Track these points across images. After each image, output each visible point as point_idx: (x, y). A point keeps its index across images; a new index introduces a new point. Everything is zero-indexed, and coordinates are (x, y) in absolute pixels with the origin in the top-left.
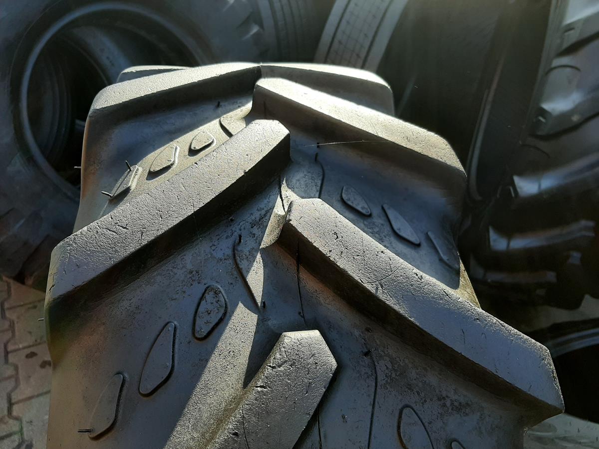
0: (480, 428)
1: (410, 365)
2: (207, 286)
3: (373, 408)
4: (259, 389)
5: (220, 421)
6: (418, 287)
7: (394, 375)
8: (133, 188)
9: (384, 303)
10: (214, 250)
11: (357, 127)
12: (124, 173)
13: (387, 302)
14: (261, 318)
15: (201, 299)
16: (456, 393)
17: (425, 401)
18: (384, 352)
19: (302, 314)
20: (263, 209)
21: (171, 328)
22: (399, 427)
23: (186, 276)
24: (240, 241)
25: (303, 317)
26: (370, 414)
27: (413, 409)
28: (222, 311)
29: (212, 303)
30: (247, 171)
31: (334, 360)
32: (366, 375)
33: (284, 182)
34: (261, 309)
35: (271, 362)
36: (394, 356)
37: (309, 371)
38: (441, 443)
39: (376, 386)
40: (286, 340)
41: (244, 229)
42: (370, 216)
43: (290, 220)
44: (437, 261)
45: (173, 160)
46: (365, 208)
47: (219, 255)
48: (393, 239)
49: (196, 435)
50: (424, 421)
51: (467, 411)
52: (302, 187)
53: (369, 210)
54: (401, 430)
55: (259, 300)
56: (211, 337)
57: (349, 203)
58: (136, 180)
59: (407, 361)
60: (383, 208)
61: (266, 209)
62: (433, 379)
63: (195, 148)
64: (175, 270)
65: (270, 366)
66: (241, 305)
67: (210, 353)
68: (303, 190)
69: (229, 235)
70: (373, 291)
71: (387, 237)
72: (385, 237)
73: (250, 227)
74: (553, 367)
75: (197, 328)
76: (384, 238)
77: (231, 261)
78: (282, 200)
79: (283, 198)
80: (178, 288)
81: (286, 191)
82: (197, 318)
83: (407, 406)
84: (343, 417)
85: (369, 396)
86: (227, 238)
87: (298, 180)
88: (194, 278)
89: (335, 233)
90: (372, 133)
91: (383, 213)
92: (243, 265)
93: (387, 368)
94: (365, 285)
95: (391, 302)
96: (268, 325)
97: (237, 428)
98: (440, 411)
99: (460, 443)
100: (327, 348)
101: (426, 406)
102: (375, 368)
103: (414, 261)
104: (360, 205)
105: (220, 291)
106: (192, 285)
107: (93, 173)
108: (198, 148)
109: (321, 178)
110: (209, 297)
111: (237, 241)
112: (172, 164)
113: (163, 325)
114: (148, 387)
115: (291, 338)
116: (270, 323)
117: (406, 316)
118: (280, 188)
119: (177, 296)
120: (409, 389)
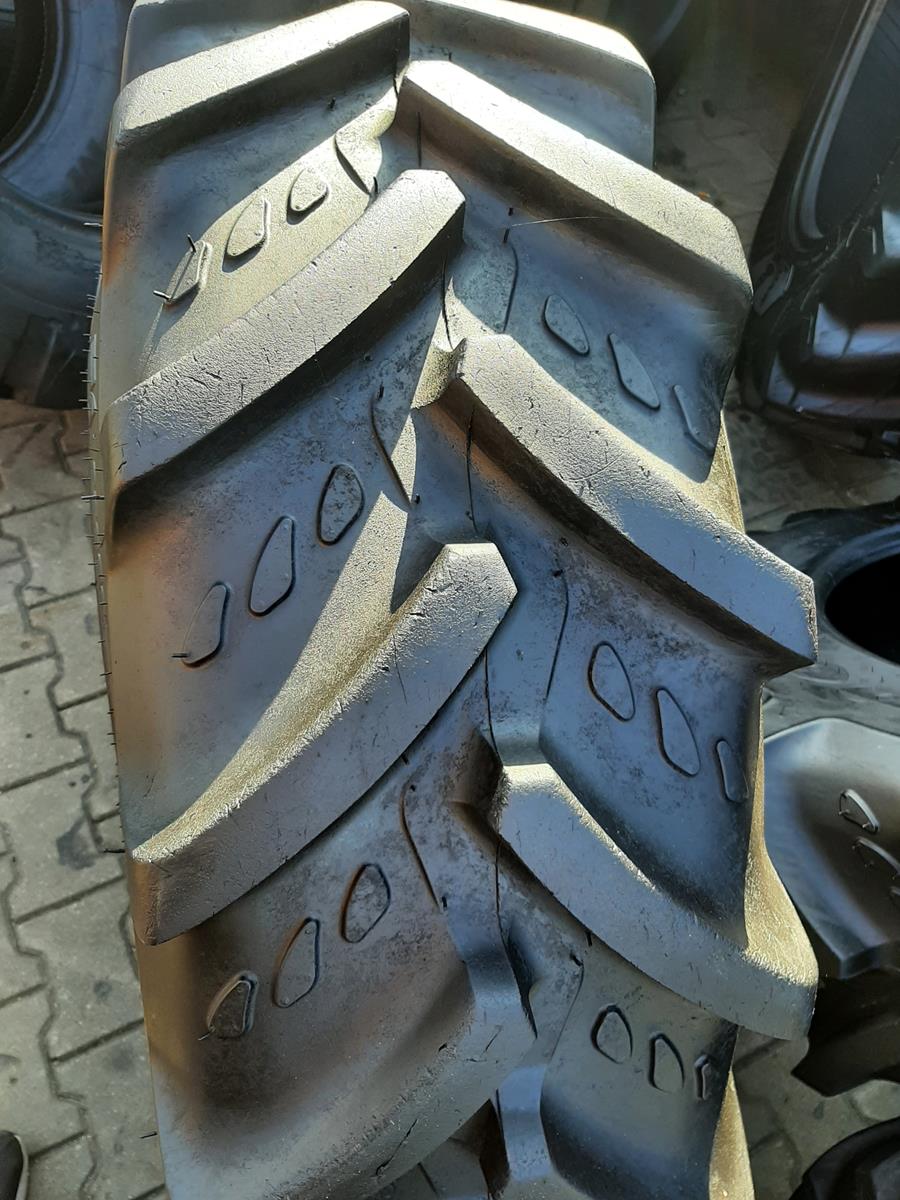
0: (699, 675)
1: (616, 591)
2: (334, 465)
3: (559, 644)
4: (416, 617)
5: (363, 654)
6: (640, 487)
7: (591, 603)
8: (203, 286)
9: (590, 509)
10: (342, 409)
11: (580, 187)
12: (184, 255)
13: (595, 509)
14: (414, 518)
15: (328, 484)
16: (673, 629)
17: (630, 638)
18: (581, 572)
19: (471, 515)
20: (416, 338)
21: (286, 526)
22: (590, 669)
23: (302, 450)
24: (381, 395)
25: (472, 519)
26: (554, 652)
27: (612, 648)
28: (357, 505)
29: (343, 493)
30: (395, 279)
31: (513, 585)
32: (554, 602)
33: (451, 287)
34: (413, 506)
35: (431, 583)
36: (595, 578)
37: (480, 598)
38: (644, 691)
39: (566, 616)
40: (452, 558)
41: (387, 374)
42: (587, 354)
43: (462, 374)
44: (681, 435)
45: (262, 233)
46: (580, 340)
47: (350, 416)
48: (618, 397)
49: (330, 667)
50: (625, 664)
51: (686, 653)
52: (480, 295)
53: (586, 344)
54: (593, 673)
55: (409, 491)
56: (344, 542)
57: (556, 330)
58: (205, 270)
59: (612, 585)
60: (609, 340)
61: (420, 338)
62: (644, 609)
63: (297, 207)
64: (287, 439)
65: (430, 589)
66: (383, 496)
67: (343, 562)
68: (481, 302)
69: (365, 383)
70: (576, 492)
71: (610, 394)
72: (606, 393)
73: (395, 370)
74: (813, 605)
75: (324, 527)
76: (604, 396)
77: (367, 428)
78: (446, 321)
79: (448, 318)
80: (293, 467)
81: (454, 305)
82: (323, 513)
83: (605, 643)
84: (519, 653)
85: (555, 628)
86: (360, 389)
87: (474, 282)
88: (314, 453)
89: (530, 399)
90: (606, 201)
91: (609, 350)
92: (386, 435)
93: (584, 594)
94: (565, 482)
95: (599, 508)
96: (423, 529)
97: (387, 661)
98: (649, 651)
99: (669, 693)
100: (506, 569)
101: (630, 643)
102: (567, 594)
103: (645, 435)
104: (572, 335)
105: (354, 476)
106: (312, 462)
107: (124, 244)
108: (303, 208)
109: (512, 278)
110: (339, 482)
111: (377, 395)
112: (262, 242)
113: (276, 520)
114: (261, 603)
115: (459, 553)
116: (425, 526)
117: (619, 529)
118: (444, 297)
119: (292, 479)
120: (611, 621)
